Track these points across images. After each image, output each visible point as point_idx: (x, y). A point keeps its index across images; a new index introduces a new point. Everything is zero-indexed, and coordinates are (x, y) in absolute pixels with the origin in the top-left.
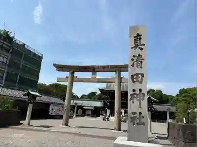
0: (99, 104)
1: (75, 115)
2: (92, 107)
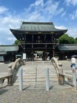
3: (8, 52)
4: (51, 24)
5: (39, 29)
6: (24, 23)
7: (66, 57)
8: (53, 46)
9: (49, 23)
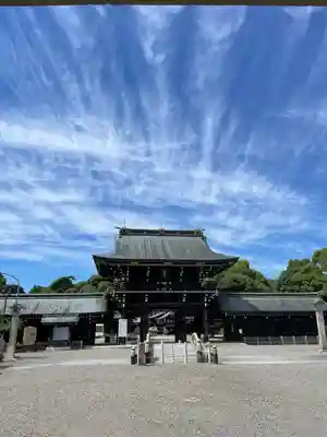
0: (91, 305)
1: (11, 349)
2: (73, 315)
3: (80, 315)
4: (199, 234)
5: (166, 255)
6: (124, 232)
7: (241, 331)
8: (203, 300)
9: (192, 232)
